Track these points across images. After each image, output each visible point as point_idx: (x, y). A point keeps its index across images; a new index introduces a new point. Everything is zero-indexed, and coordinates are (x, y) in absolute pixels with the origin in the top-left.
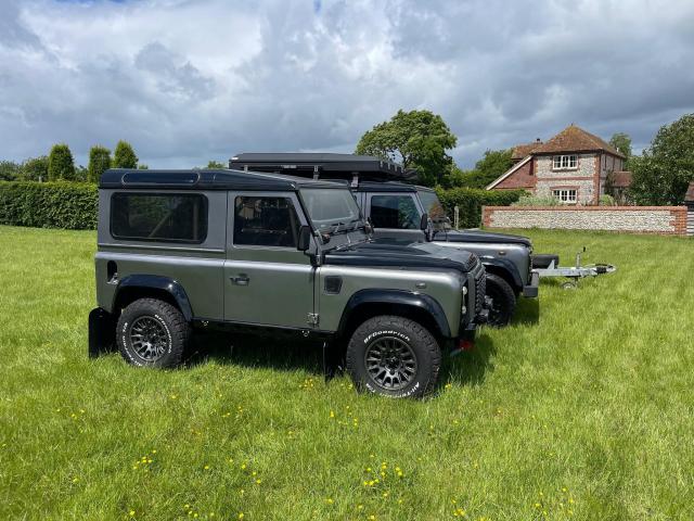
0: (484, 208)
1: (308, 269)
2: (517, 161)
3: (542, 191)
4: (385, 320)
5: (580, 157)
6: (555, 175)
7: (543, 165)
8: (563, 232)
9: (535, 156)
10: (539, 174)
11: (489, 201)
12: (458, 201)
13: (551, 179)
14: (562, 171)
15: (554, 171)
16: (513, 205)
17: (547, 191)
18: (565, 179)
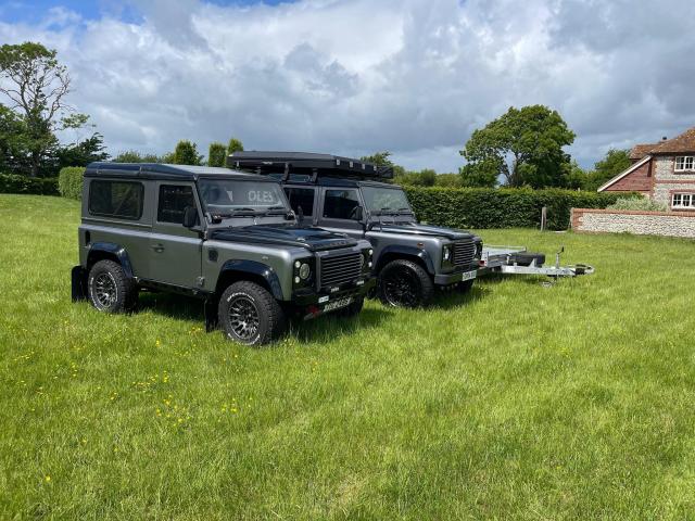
0: (573, 210)
1: (198, 241)
2: (635, 161)
3: (661, 195)
6: (677, 178)
7: (663, 167)
8: (657, 238)
9: (655, 156)
10: (658, 176)
11: (586, 204)
12: (546, 202)
13: (673, 182)
14: (685, 173)
15: (676, 173)
16: (609, 208)
17: (666, 195)
18: (688, 182)
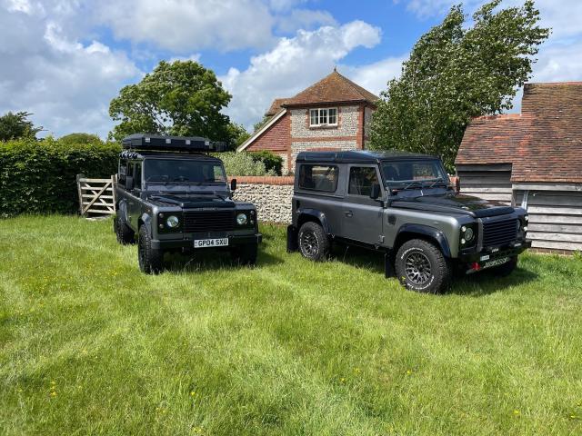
1: (380, 209)
4: (416, 241)
5: (340, 111)
6: (313, 134)
7: (298, 121)
9: (289, 110)
10: (294, 132)
14: (320, 128)
15: (312, 129)
18: (324, 139)
